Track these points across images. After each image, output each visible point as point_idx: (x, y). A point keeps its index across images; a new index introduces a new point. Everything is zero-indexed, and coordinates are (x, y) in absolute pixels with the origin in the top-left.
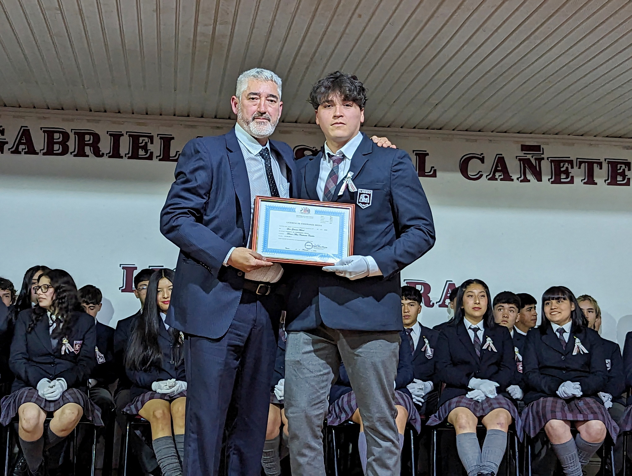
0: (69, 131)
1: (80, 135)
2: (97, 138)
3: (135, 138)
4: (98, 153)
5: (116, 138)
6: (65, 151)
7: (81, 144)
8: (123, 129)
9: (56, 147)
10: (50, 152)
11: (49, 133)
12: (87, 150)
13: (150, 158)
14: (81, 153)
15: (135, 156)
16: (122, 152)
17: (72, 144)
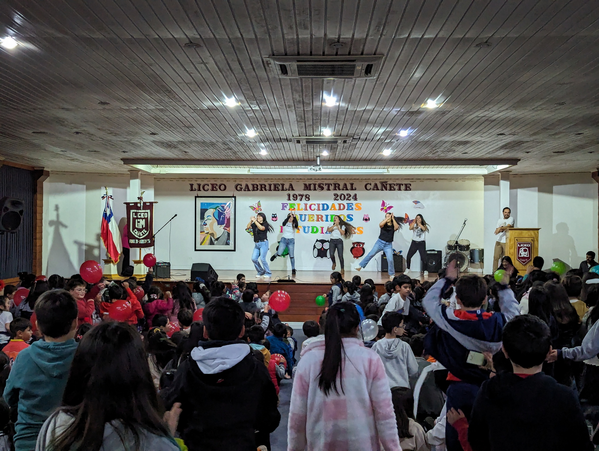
0: (258, 184)
1: (261, 185)
2: (265, 186)
3: (275, 185)
4: (266, 190)
5: (270, 185)
6: (257, 190)
7: (262, 187)
8: (272, 183)
9: (255, 189)
10: (254, 190)
11: (253, 185)
12: (263, 189)
13: (279, 190)
14: (261, 190)
15: (275, 190)
16: (272, 189)
17: (259, 187)
